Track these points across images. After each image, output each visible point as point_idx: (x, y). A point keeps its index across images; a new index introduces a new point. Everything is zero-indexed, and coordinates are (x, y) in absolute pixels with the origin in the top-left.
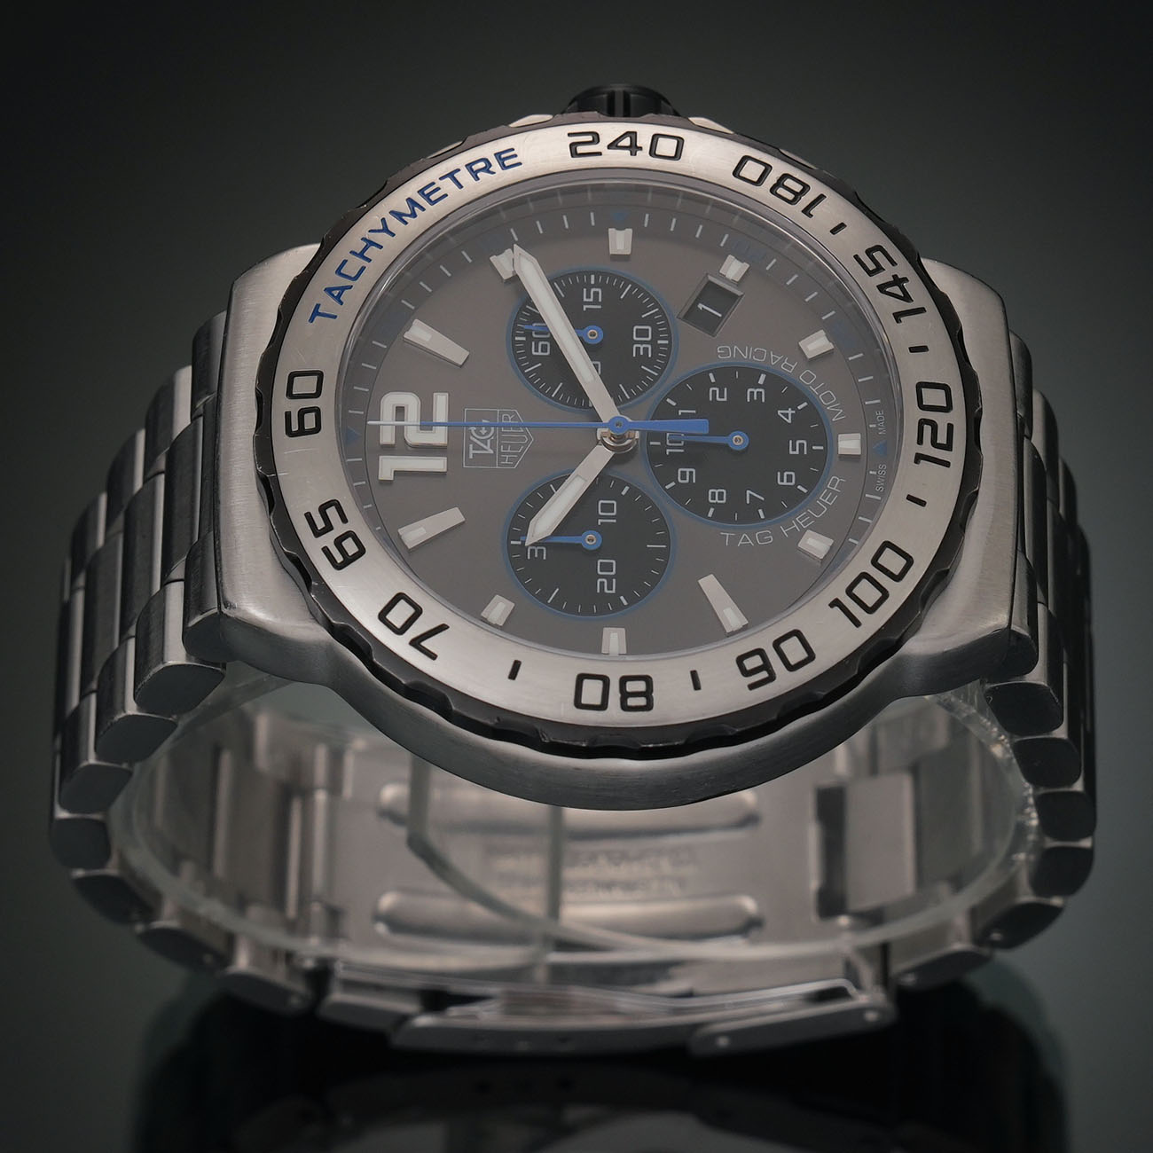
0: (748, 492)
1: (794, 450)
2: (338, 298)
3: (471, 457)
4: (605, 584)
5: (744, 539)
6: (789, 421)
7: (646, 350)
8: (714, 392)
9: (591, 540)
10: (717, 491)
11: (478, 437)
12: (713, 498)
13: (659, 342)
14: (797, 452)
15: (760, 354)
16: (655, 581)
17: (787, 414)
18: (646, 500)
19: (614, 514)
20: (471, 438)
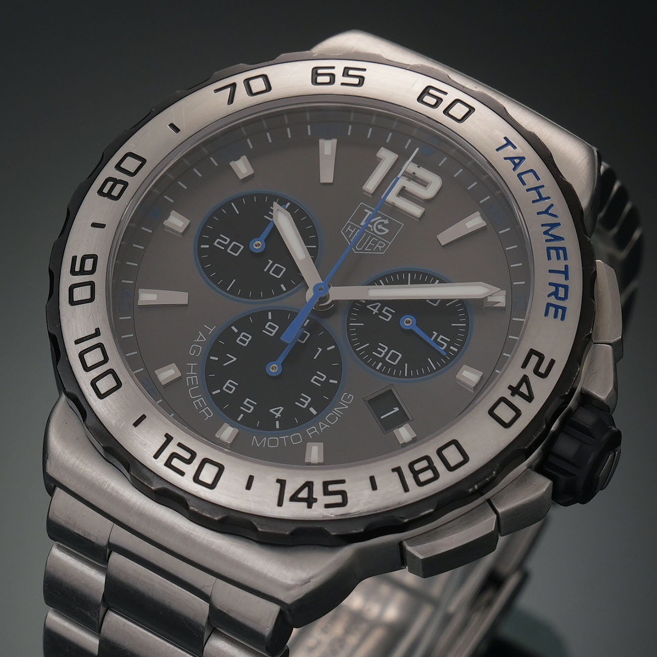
0: (235, 359)
1: (248, 402)
2: (511, 159)
3: (366, 210)
4: (223, 242)
5: (201, 337)
6: (271, 411)
7: (380, 353)
8: (322, 377)
9: (257, 245)
10: (248, 341)
11: (377, 222)
12: (244, 336)
13: (380, 364)
14: (245, 403)
15: (332, 418)
16: (207, 272)
17: (277, 412)
18: (268, 295)
19: (271, 273)
20: (380, 218)
